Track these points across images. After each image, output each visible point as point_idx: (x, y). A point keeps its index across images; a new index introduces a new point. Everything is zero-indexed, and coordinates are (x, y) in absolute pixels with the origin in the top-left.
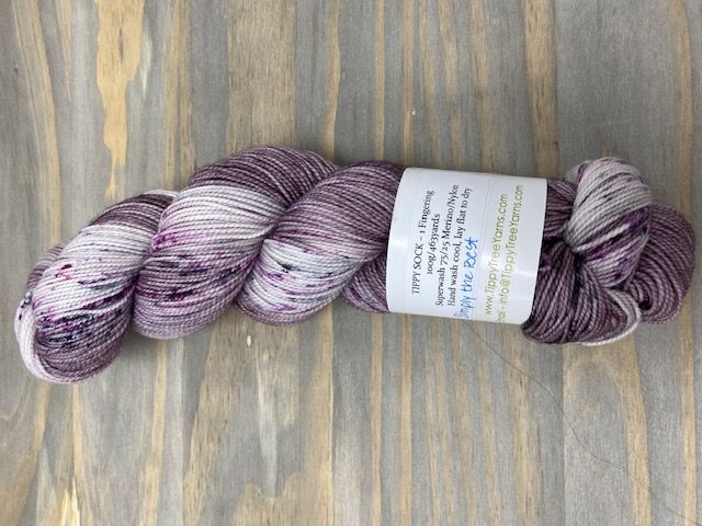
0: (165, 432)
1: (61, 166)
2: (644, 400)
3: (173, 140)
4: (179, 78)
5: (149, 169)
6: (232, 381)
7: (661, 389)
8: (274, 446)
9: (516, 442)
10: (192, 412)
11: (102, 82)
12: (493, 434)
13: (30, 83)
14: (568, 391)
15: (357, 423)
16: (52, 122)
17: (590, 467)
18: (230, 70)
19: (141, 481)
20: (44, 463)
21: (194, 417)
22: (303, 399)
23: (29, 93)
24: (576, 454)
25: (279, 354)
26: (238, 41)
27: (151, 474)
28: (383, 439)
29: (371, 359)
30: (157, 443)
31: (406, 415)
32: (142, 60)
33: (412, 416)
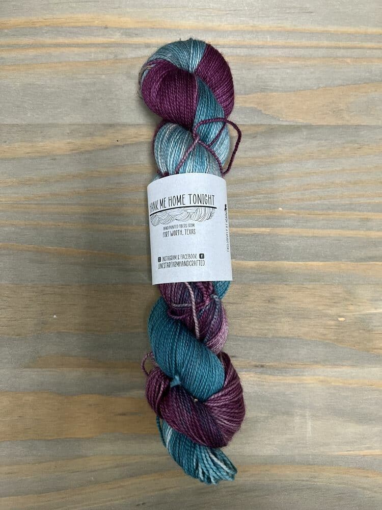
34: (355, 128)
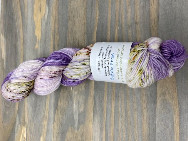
0: (49, 111)
1: (24, 40)
2: (179, 109)
3: (53, 34)
4: (55, 17)
5: (47, 41)
6: (67, 99)
7: (184, 106)
8: (77, 117)
9: (143, 119)
10: (56, 107)
11: (35, 18)
12: (137, 117)
13: (16, 18)
14: (158, 106)
15: (100, 112)
16: (22, 28)
17: (163, 127)
18: (69, 15)
19: (42, 124)
20: (18, 118)
21: (56, 108)
22: (86, 105)
23: (16, 21)
24: (159, 123)
25: (80, 92)
26: (71, 7)
27: (45, 123)
28: (107, 117)
29: (104, 95)
30: (47, 114)
31: (113, 110)
32: (46, 12)
33: (115, 111)
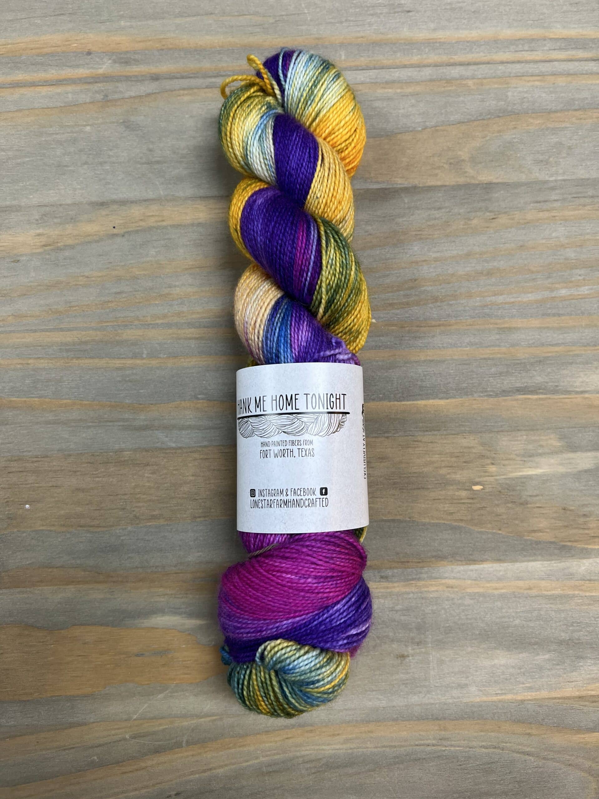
34: (485, 188)
